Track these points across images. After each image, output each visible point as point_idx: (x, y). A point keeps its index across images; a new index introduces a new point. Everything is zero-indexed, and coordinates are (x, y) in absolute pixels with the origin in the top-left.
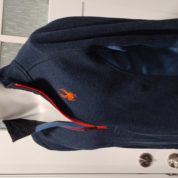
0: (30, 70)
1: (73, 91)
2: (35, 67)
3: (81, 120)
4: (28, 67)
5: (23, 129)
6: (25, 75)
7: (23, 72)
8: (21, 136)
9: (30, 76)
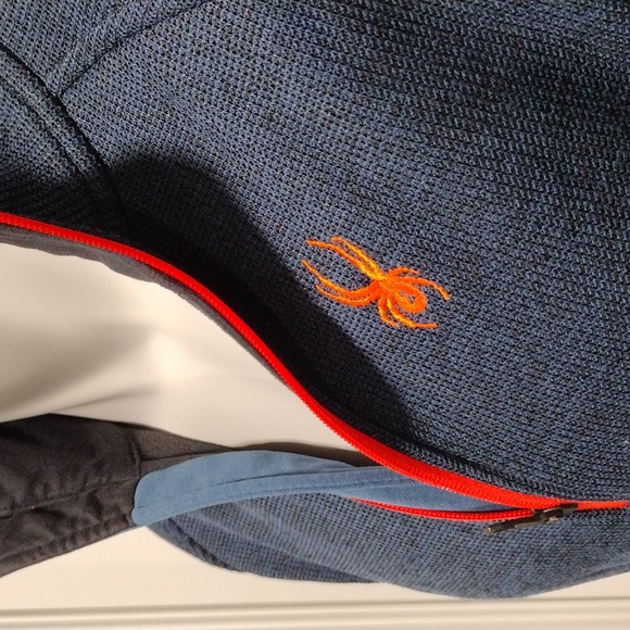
0: (73, 82)
1: (423, 257)
2: (112, 62)
3: (464, 461)
4: (60, 59)
5: (46, 488)
6: (37, 120)
7: (22, 101)
8: (38, 543)
9: (79, 132)
